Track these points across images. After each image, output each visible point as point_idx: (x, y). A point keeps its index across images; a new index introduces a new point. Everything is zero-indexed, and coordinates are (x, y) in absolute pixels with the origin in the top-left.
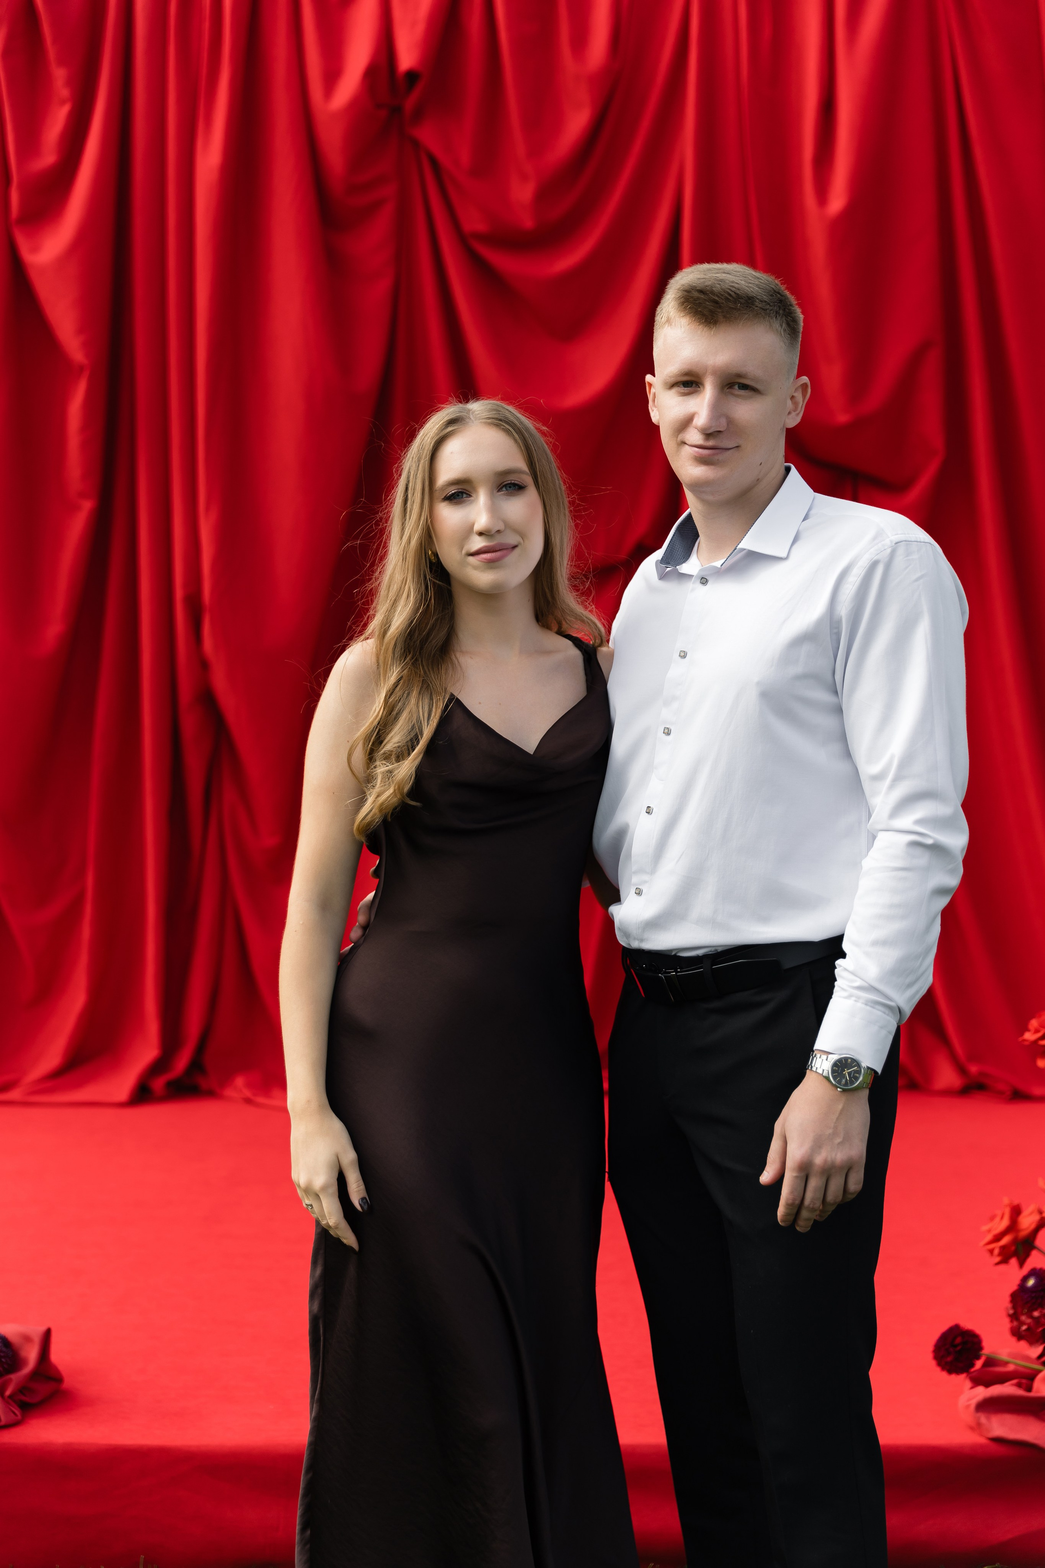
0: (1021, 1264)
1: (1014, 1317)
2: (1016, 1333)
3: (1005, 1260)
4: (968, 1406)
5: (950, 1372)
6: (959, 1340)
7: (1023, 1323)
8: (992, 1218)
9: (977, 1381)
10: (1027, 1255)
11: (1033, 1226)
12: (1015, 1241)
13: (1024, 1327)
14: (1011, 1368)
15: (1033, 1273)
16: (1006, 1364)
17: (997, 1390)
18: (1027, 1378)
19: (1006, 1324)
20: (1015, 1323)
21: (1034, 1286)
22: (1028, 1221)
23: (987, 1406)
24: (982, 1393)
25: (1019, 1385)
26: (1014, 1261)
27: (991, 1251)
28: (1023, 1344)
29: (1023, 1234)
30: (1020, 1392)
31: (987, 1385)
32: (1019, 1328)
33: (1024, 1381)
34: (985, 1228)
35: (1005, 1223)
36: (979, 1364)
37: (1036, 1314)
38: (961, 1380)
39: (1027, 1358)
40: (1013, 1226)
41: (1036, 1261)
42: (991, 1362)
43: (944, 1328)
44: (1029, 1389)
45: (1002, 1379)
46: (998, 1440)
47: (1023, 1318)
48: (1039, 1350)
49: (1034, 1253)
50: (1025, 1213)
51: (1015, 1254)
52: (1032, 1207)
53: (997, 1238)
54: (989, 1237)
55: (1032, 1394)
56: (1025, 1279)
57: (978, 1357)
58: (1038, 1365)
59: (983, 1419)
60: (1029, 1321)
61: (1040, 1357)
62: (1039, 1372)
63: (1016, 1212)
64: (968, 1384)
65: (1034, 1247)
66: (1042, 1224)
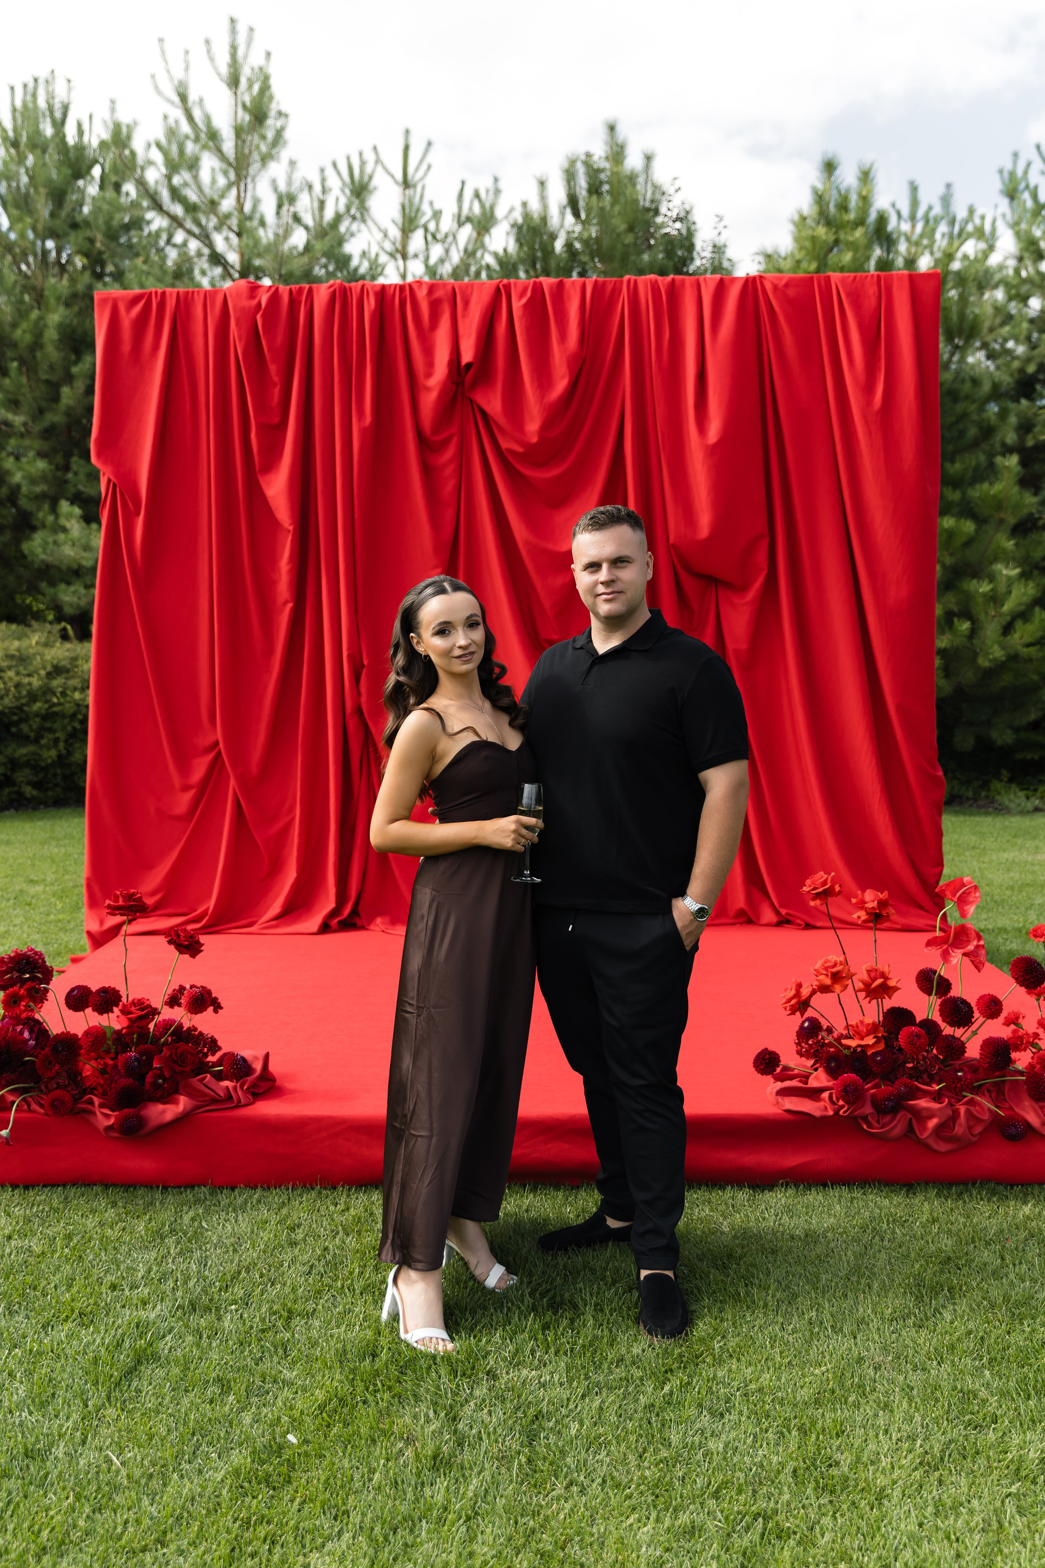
0: (802, 1016)
1: (798, 1044)
2: (799, 1053)
3: (793, 1013)
4: (771, 1093)
5: (762, 1074)
6: (767, 1056)
7: (803, 1047)
8: (786, 990)
9: (778, 1079)
10: (805, 1010)
11: (809, 994)
12: (798, 1003)
13: (804, 1049)
14: (796, 1072)
15: (808, 1019)
16: (793, 1070)
17: (788, 1084)
18: (805, 1078)
19: (794, 1048)
20: (799, 1048)
21: (808, 1027)
22: (805, 992)
23: (782, 1092)
24: (779, 1085)
25: (801, 1081)
26: (798, 1014)
27: (785, 1008)
28: (803, 1058)
29: (803, 998)
30: (801, 1085)
31: (782, 1081)
32: (801, 1050)
33: (803, 1079)
34: (782, 995)
35: (793, 992)
36: (778, 1070)
37: (810, 1042)
38: (769, 1079)
39: (806, 1067)
40: (798, 994)
41: (810, 1013)
42: (786, 1069)
43: (760, 1050)
44: (807, 1084)
45: (791, 1078)
46: (788, 1111)
47: (803, 1044)
48: (812, 1062)
49: (809, 1009)
50: (804, 986)
51: (799, 1009)
52: (808, 983)
53: (789, 1001)
54: (784, 1000)
55: (808, 1086)
56: (803, 1022)
57: (778, 1066)
58: (811, 1070)
59: (780, 1099)
60: (806, 1046)
61: (812, 1066)
62: (811, 1074)
63: (799, 986)
64: (772, 1080)
65: (809, 1006)
66: (813, 993)
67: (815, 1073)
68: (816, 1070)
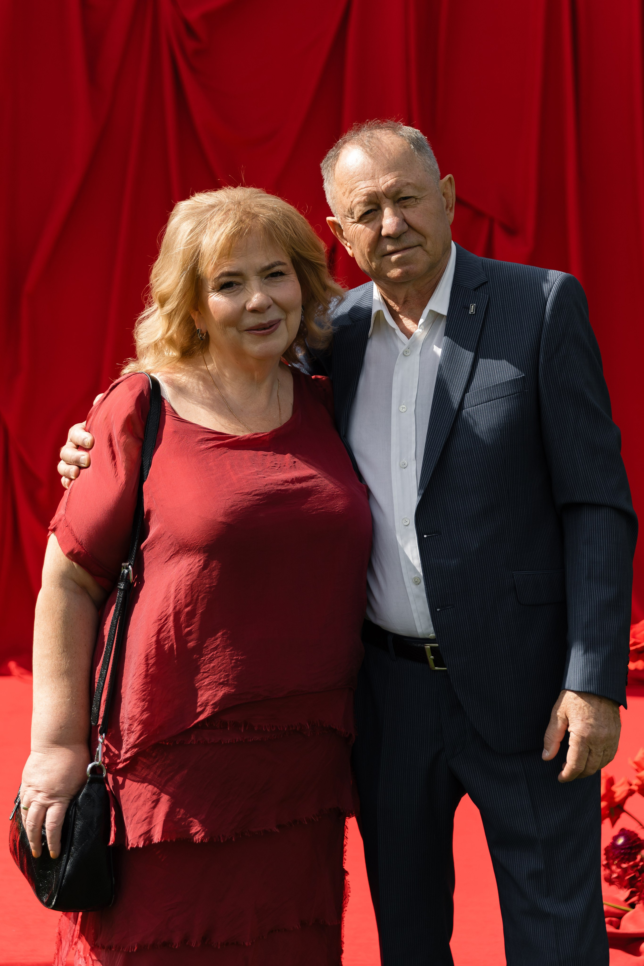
0: (614, 826)
1: (608, 868)
2: (610, 882)
7: (614, 873)
10: (618, 817)
11: (624, 795)
13: (615, 875)
15: (623, 832)
18: (619, 918)
20: (608, 872)
21: (623, 844)
22: (620, 791)
25: (611, 923)
26: (609, 824)
28: (615, 890)
29: (616, 801)
30: (612, 928)
32: (611, 875)
33: (614, 919)
37: (624, 866)
39: (617, 901)
40: (608, 795)
41: (624, 823)
44: (619, 926)
47: (614, 868)
48: (626, 894)
49: (624, 816)
50: (618, 784)
51: (610, 818)
52: (622, 780)
55: (621, 930)
56: (617, 837)
58: (625, 906)
60: (619, 870)
61: (627, 900)
62: (627, 912)
63: (611, 784)
65: (624, 811)
66: (631, 793)
67: (632, 911)
68: (633, 906)
